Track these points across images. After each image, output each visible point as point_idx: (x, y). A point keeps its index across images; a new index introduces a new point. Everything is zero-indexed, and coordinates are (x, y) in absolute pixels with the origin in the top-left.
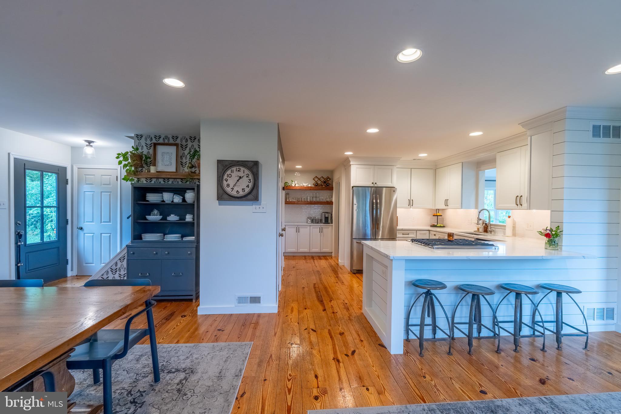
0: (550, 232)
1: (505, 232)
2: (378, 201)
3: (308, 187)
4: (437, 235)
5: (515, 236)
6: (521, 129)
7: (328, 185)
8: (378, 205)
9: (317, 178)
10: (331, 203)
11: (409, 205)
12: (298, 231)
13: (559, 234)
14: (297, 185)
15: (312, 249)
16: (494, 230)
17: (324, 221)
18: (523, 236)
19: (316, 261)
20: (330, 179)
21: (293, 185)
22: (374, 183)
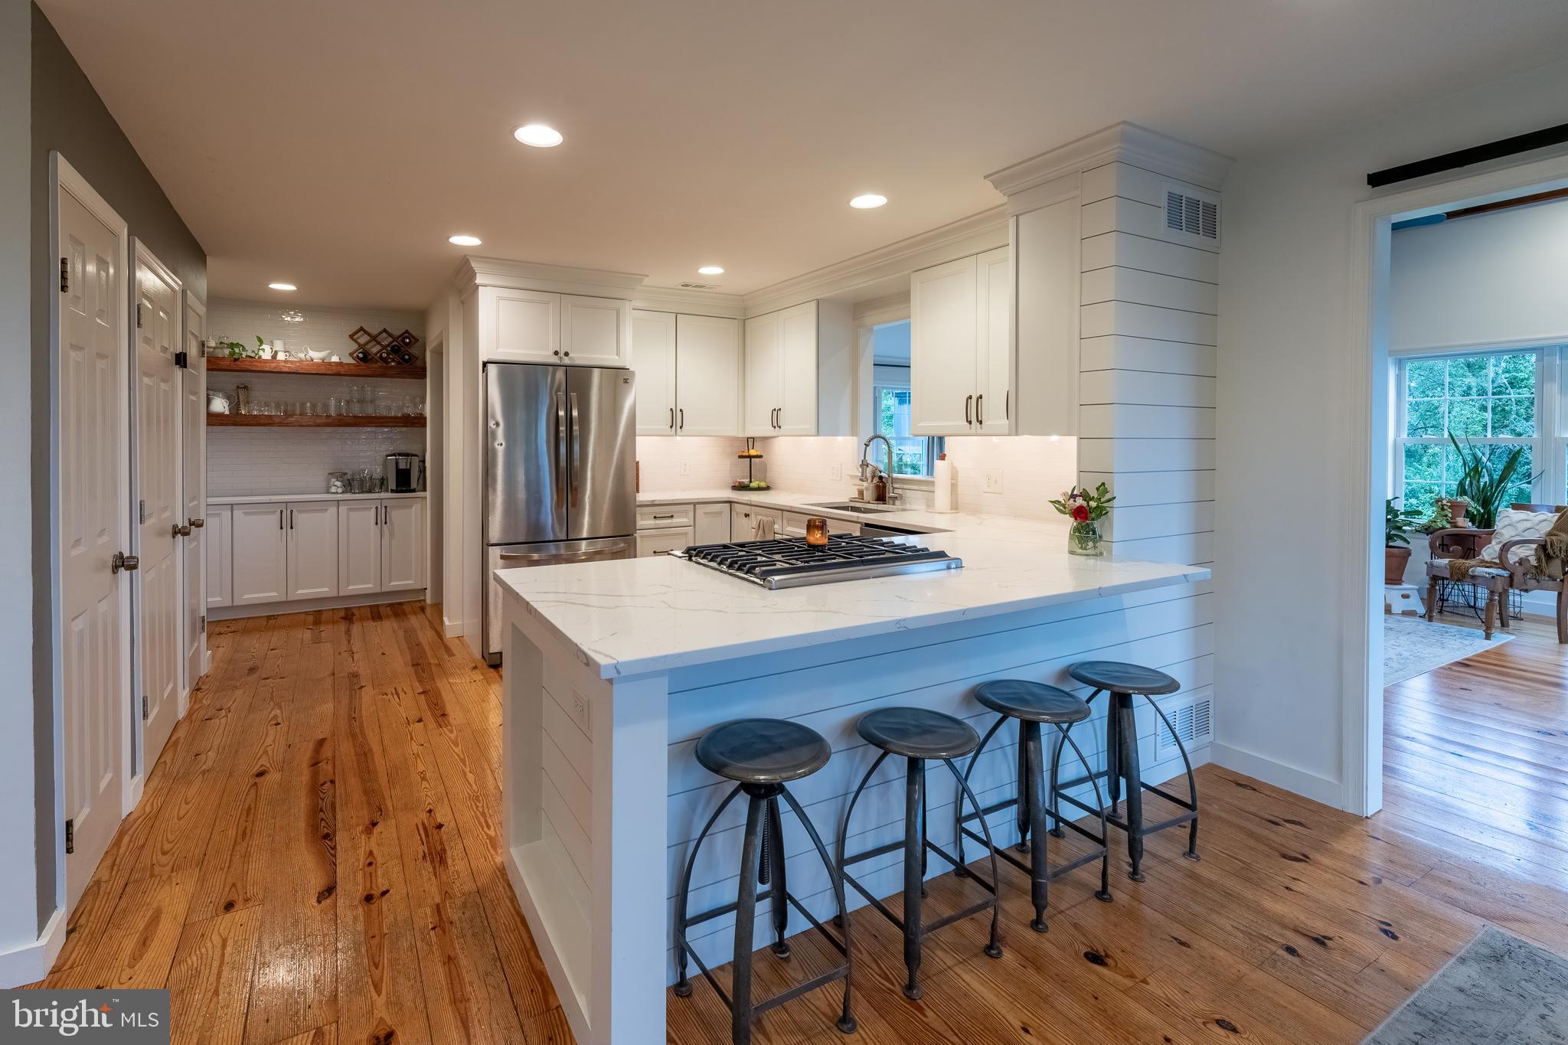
0: (1084, 504)
1: (934, 500)
2: (575, 413)
3: (330, 363)
4: (753, 516)
5: (957, 509)
6: (991, 196)
7: (407, 361)
8: (576, 428)
9: (366, 336)
10: (419, 421)
11: (671, 427)
12: (287, 523)
13: (1105, 507)
14: (281, 356)
15: (348, 586)
16: (901, 496)
17: (392, 485)
18: (976, 511)
19: (356, 628)
20: (417, 340)
21: (266, 355)
22: (562, 354)
